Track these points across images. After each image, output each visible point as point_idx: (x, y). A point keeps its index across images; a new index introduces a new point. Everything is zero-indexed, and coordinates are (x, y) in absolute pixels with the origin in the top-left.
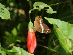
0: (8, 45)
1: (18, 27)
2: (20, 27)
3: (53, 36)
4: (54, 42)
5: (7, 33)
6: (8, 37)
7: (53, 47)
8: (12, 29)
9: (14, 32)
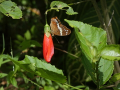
0: (21, 51)
1: (32, 29)
2: (35, 29)
3: (73, 40)
4: (76, 47)
5: (19, 37)
6: (21, 42)
7: (74, 52)
8: (25, 32)
9: (28, 35)
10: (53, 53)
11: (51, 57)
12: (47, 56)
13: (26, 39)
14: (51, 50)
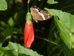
0: (5, 38)
1: (15, 16)
2: (18, 16)
5: (3, 23)
6: (5, 28)
8: (9, 18)
9: (11, 22)
10: (33, 39)
11: (31, 43)
12: (28, 42)
13: (9, 25)
14: (31, 37)
